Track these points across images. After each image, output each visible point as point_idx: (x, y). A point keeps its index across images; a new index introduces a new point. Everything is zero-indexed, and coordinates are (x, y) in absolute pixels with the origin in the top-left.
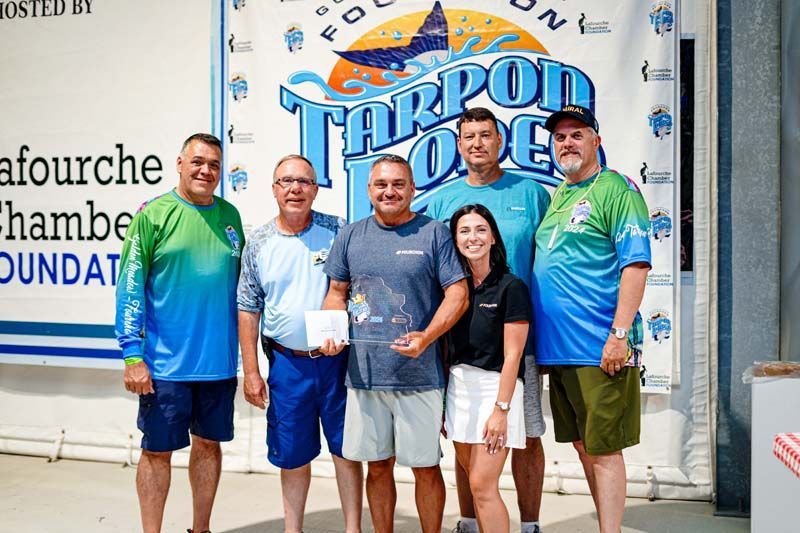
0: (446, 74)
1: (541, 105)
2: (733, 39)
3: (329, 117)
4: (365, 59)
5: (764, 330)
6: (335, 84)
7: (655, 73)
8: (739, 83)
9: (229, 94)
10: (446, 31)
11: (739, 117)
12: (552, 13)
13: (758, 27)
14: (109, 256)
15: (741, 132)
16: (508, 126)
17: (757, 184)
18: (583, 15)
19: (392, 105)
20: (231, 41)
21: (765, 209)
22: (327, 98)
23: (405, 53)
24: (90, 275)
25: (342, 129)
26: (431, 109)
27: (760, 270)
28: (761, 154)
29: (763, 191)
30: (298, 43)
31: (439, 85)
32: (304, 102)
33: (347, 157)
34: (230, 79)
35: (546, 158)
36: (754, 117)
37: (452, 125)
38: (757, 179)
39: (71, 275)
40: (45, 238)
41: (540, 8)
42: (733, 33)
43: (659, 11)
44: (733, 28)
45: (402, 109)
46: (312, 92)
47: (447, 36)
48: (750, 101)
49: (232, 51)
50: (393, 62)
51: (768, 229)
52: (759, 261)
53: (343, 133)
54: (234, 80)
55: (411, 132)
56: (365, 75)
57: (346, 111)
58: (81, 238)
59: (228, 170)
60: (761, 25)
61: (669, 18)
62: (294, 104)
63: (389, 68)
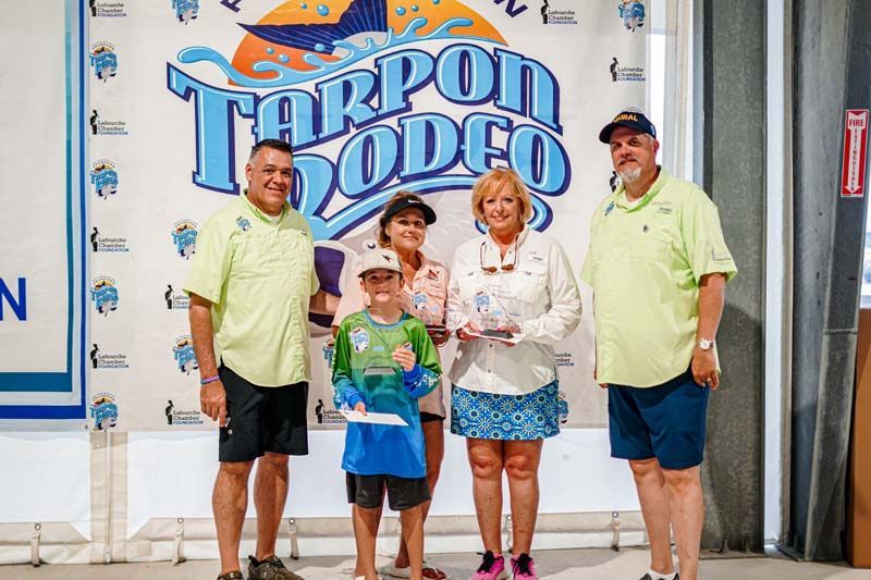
1: (499, 103)
2: (714, 38)
3: (235, 107)
5: (745, 353)
6: (241, 66)
7: (625, 72)
8: (720, 86)
9: (91, 71)
10: (385, 9)
13: (739, 27)
15: (722, 139)
16: (460, 125)
17: (738, 196)
18: (546, 2)
19: (316, 95)
20: (93, 1)
21: (745, 223)
22: (231, 82)
23: (333, 33)
25: (252, 121)
26: (366, 101)
27: (740, 288)
28: (743, 164)
29: (745, 203)
30: (191, 10)
31: (376, 71)
32: (197, 85)
34: (92, 51)
35: (504, 163)
36: (736, 124)
37: (392, 122)
38: (738, 191)
42: (715, 31)
43: (629, 3)
44: (714, 26)
45: (328, 101)
46: (212, 74)
47: (385, 16)
48: (731, 106)
49: (94, 15)
50: (319, 42)
51: (749, 244)
53: (253, 127)
54: (98, 52)
55: (342, 128)
56: (281, 56)
57: (257, 100)
59: (90, 168)
60: (742, 24)
61: (639, 13)
62: (188, 88)
63: (313, 50)
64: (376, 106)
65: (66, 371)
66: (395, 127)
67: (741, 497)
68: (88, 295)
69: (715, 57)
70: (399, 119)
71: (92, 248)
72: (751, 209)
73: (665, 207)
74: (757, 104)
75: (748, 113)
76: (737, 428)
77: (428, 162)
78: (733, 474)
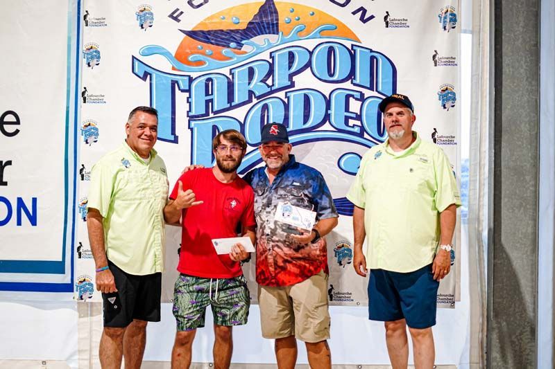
0: (277, 54)
1: (354, 82)
2: (503, 37)
3: (176, 85)
4: (208, 38)
5: (525, 256)
6: (181, 57)
7: (443, 60)
8: (507, 70)
9: (83, 62)
10: (277, 20)
11: (508, 96)
12: (363, 10)
13: (521, 29)
15: (509, 107)
16: (328, 98)
17: (520, 146)
18: (387, 12)
19: (230, 77)
20: (85, 17)
21: (525, 165)
22: (174, 69)
23: (241, 34)
25: (187, 95)
26: (264, 81)
27: (521, 211)
28: (523, 125)
29: (525, 151)
30: (149, 21)
31: (271, 61)
32: (151, 70)
33: (192, 118)
34: (85, 49)
35: (358, 123)
36: (518, 97)
37: (281, 94)
38: (520, 143)
41: (353, 6)
42: (504, 33)
43: (445, 13)
44: (503, 29)
45: (238, 81)
46: (161, 63)
47: (277, 23)
48: (515, 84)
49: (87, 25)
50: (233, 41)
51: (528, 180)
52: (521, 205)
53: (188, 98)
54: (88, 49)
55: (247, 99)
56: (207, 51)
57: (191, 80)
59: (81, 125)
60: (524, 28)
61: (454, 19)
62: (145, 72)
63: (229, 47)
64: (270, 84)
65: (61, 260)
66: (283, 98)
67: (521, 356)
68: (77, 210)
69: (504, 50)
70: (286, 93)
71: (80, 178)
72: (530, 155)
73: (422, 157)
74: (534, 83)
75: (527, 89)
76: (519, 308)
77: (305, 122)
78: (516, 340)
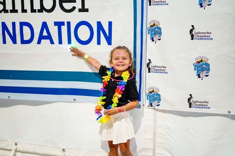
14: (56, 24)
24: (41, 37)
39: (27, 37)
40: (6, 11)
58: (33, 11)
